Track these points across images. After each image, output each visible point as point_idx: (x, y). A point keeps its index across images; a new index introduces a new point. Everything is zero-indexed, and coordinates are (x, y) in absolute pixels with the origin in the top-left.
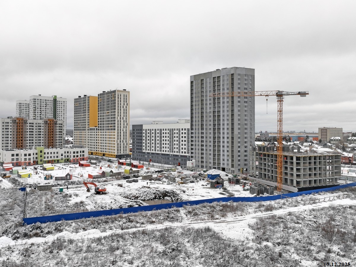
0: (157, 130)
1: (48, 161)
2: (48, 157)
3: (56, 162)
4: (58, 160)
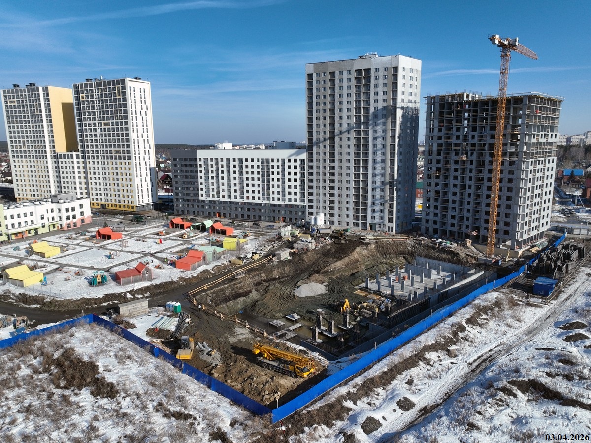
0: (231, 160)
1: (16, 234)
2: (13, 225)
3: (33, 233)
4: (36, 230)
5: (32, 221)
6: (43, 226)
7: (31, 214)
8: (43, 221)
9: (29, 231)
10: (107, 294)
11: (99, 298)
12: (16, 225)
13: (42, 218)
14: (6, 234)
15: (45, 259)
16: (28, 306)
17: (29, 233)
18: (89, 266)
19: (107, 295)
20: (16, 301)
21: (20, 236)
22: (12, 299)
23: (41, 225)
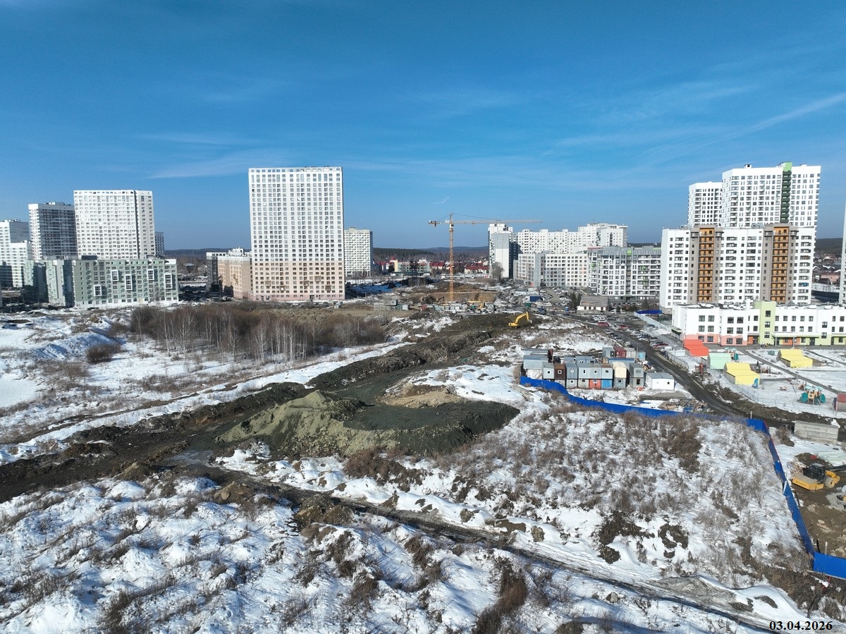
1: (786, 339)
2: (785, 328)
3: (807, 342)
4: (813, 339)
5: (810, 329)
6: (824, 337)
7: (811, 318)
8: (825, 330)
9: (803, 338)
10: (807, 413)
11: (794, 414)
12: (789, 329)
13: (825, 326)
14: (774, 338)
15: (788, 368)
16: (723, 400)
17: (803, 342)
18: (827, 385)
19: (805, 414)
20: (718, 394)
21: (790, 342)
22: (717, 390)
23: (820, 335)
